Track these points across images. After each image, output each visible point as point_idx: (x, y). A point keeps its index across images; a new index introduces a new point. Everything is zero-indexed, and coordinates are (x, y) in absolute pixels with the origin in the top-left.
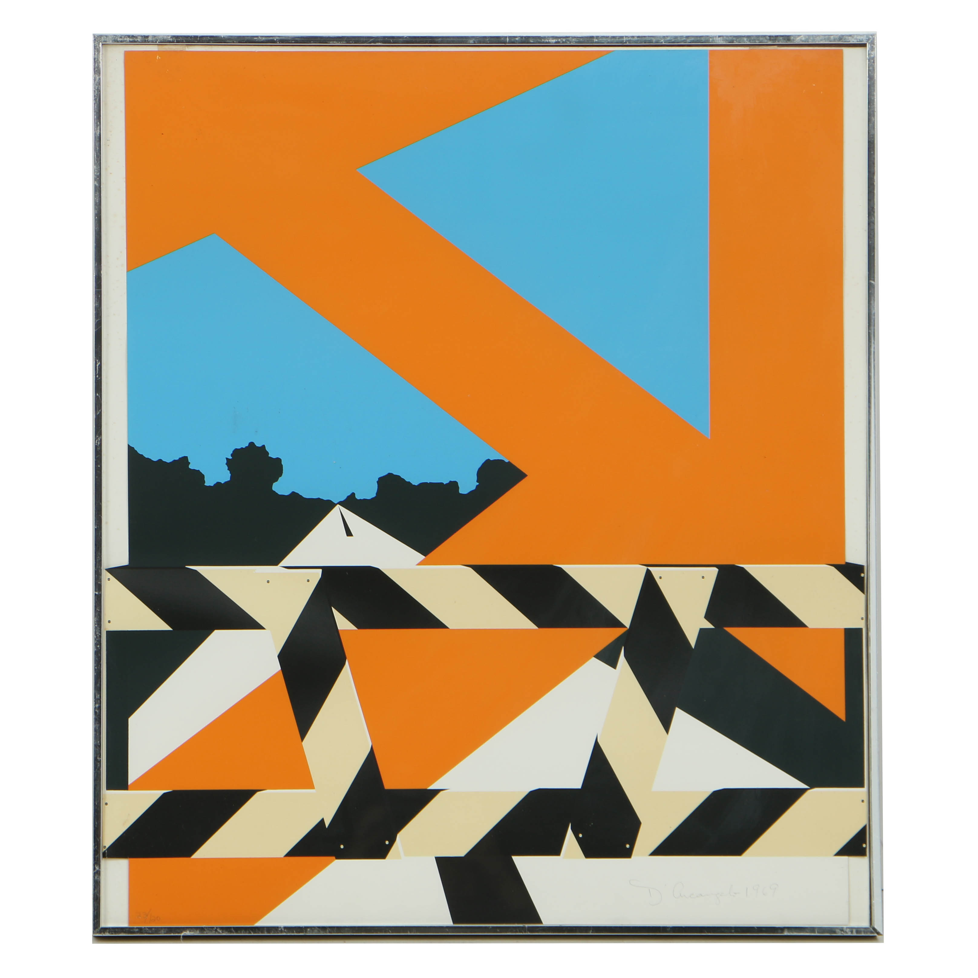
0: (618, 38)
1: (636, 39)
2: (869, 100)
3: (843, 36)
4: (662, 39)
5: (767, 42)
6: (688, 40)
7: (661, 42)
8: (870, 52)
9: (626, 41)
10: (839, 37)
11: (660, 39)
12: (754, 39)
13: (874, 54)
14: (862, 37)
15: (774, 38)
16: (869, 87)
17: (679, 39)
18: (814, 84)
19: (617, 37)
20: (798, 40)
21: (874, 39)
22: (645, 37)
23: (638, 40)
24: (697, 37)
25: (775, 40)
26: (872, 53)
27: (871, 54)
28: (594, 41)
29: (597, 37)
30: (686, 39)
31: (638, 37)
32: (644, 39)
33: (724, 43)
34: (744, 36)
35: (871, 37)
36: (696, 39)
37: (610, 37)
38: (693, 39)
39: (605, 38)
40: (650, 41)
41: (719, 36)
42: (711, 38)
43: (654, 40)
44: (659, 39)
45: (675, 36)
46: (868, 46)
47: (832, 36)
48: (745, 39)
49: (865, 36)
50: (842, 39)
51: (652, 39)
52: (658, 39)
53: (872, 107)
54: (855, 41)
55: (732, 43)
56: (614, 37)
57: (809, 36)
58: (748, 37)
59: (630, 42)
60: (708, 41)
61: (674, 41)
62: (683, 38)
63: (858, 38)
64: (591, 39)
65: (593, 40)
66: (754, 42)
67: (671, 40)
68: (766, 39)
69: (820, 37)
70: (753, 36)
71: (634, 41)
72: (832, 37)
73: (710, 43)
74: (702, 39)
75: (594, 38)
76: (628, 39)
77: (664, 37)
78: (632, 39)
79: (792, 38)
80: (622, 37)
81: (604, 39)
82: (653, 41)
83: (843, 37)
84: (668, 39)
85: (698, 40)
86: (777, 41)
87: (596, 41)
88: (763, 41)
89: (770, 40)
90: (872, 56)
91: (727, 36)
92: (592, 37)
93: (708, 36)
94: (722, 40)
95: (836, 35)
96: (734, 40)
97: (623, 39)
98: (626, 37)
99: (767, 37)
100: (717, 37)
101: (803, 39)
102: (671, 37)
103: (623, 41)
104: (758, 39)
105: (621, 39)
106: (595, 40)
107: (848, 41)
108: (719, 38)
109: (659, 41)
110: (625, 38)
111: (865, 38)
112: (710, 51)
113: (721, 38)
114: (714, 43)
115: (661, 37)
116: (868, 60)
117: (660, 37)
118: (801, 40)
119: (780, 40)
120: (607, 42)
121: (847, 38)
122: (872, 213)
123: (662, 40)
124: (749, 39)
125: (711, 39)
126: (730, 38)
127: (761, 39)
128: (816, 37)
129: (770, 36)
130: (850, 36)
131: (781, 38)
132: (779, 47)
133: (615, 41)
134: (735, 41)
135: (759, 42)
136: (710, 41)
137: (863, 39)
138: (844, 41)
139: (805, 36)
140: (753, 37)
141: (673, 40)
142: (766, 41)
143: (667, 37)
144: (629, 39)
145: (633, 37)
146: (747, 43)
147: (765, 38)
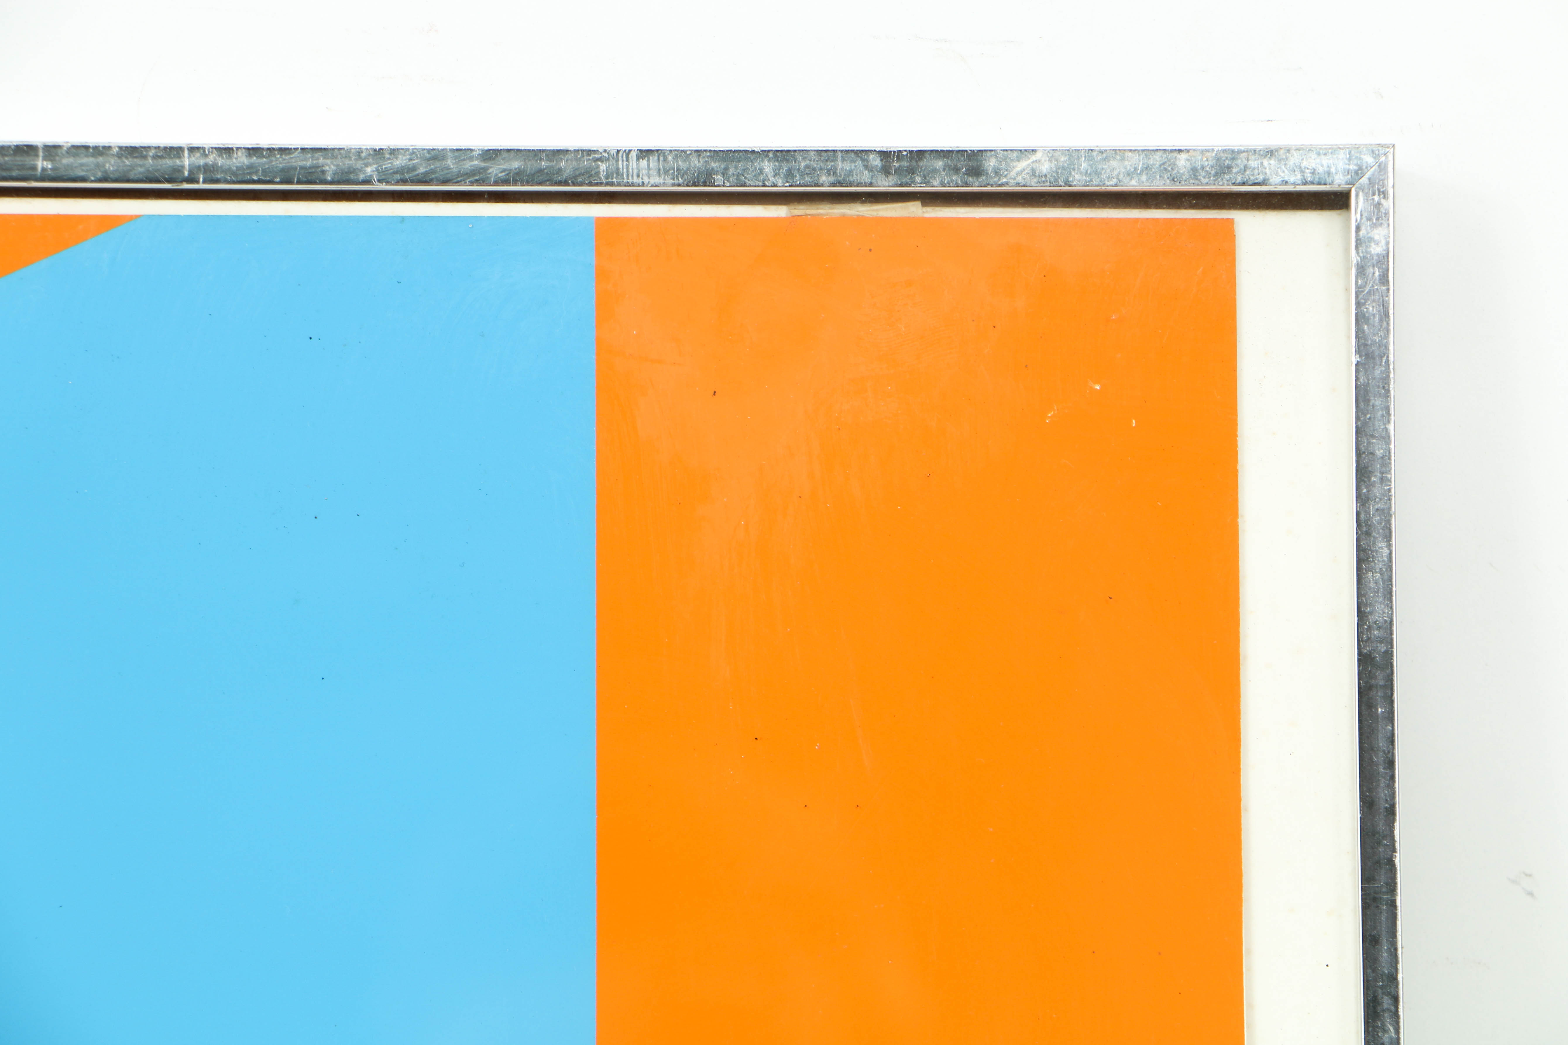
0: (155, 157)
1: (242, 160)
2: (1365, 459)
3: (1234, 154)
4: (366, 165)
5: (871, 185)
6: (495, 170)
7: (362, 177)
8: (1362, 233)
9: (190, 171)
10: (1218, 159)
11: (359, 164)
12: (807, 167)
13: (1383, 242)
14: (1325, 161)
15: (905, 164)
16: (1362, 396)
17: (450, 162)
18: (1096, 383)
19: (148, 148)
20: (1018, 174)
21: (1382, 168)
22: (283, 151)
23: (250, 167)
24: (536, 154)
25: (911, 171)
26: (1378, 234)
27: (1371, 240)
28: (34, 168)
29: (51, 150)
30: (483, 165)
31: (254, 151)
32: (279, 162)
33: (664, 184)
34: (765, 153)
35: (1369, 159)
36: (531, 166)
37: (116, 150)
38: (516, 164)
39: (93, 155)
40: (312, 175)
41: (644, 153)
42: (600, 159)
43: (330, 168)
44: (352, 162)
45: (429, 151)
46: (1357, 202)
47: (1183, 156)
48: (768, 167)
49: (1342, 155)
50: (1229, 167)
51: (321, 161)
52: (347, 162)
53: (1377, 491)
54: (1292, 179)
55: (705, 184)
56: (132, 151)
57: (1073, 154)
58: (782, 156)
59: (210, 173)
60: (590, 175)
61: (426, 174)
62: (471, 159)
63: (1305, 164)
64: (19, 159)
65: (28, 161)
66: (808, 179)
67: (414, 168)
68: (866, 167)
69: (1123, 159)
70: (804, 152)
71: (234, 174)
72: (1182, 161)
73: (600, 184)
74: (563, 164)
75: (37, 155)
76: (202, 162)
77: (378, 153)
78: (220, 162)
79: (991, 164)
80: (175, 151)
81: (85, 160)
82: (323, 172)
83: (1233, 159)
84: (400, 162)
85: (540, 171)
86: (918, 179)
87: (44, 169)
88: (854, 178)
89: (886, 171)
90: (1376, 250)
91: (681, 154)
92: (28, 150)
93: (589, 152)
94: (654, 173)
95: (1203, 152)
96: (717, 173)
97: (178, 162)
98: (192, 150)
99: (871, 157)
100: (633, 155)
101: (1045, 167)
102: (413, 153)
103: (179, 169)
104: (830, 165)
105: (168, 162)
106: (41, 164)
107: (1261, 178)
108: (644, 163)
109: (351, 171)
110: (189, 157)
111: (1341, 165)
112: (602, 223)
113: (653, 159)
114: (619, 185)
115: (363, 155)
116: (1354, 271)
117: (359, 152)
118: (1033, 173)
119: (935, 171)
120: (99, 175)
121: (1253, 163)
122: (1386, 1002)
123: (369, 170)
124: (785, 167)
125: (603, 167)
126: (696, 163)
127: (842, 166)
128: (1106, 159)
129: (885, 155)
130: (1270, 153)
131: (940, 164)
132: (929, 209)
133: (141, 170)
134: (719, 178)
135: (832, 179)
136: (598, 173)
137: (1333, 170)
138: (1239, 179)
139: (1052, 154)
140: (804, 159)
141: (422, 170)
142: (866, 176)
143: (394, 152)
144: (210, 160)
145: (227, 151)
146: (775, 185)
147: (863, 160)
